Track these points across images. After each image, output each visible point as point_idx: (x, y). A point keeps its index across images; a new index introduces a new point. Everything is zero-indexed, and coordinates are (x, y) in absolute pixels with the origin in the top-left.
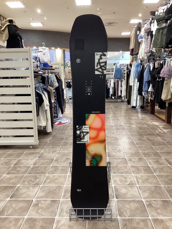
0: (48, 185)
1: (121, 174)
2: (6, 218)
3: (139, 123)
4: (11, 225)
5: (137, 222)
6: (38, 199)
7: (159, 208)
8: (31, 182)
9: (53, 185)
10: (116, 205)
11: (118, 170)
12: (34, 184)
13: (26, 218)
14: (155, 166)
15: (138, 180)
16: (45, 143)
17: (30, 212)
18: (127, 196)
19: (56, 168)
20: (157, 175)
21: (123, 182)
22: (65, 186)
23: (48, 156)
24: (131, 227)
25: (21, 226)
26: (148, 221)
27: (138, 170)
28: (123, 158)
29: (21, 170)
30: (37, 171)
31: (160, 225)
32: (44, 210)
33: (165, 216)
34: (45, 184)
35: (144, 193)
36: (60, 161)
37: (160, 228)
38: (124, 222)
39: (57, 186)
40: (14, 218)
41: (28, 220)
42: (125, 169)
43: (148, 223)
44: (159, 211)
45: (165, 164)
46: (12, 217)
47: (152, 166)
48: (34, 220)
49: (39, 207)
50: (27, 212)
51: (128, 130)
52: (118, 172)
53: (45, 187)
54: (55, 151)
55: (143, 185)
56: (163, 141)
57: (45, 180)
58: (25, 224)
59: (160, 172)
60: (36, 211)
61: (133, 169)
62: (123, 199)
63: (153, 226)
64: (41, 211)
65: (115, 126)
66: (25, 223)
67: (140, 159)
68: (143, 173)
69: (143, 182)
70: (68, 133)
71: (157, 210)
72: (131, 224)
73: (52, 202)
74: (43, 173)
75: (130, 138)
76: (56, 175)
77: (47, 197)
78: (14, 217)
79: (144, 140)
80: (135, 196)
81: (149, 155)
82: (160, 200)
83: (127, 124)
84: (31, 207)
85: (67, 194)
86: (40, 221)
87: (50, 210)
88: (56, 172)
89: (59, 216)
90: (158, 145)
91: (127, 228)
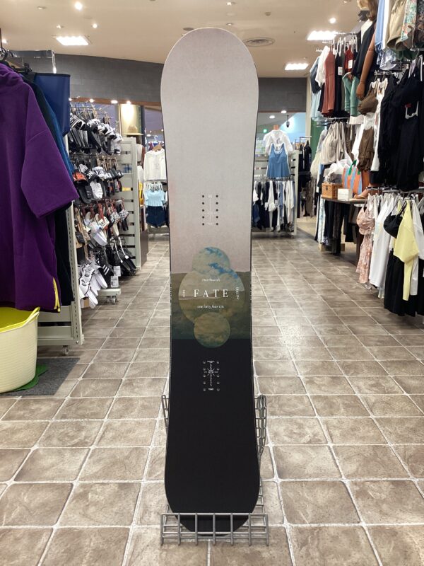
0: (109, 447)
1: (288, 417)
2: (7, 529)
3: (329, 290)
4: (19, 547)
5: (333, 534)
6: (86, 482)
7: (384, 501)
8: (66, 439)
9: (121, 446)
10: (280, 494)
11: (281, 406)
12: (76, 445)
13: (58, 530)
14: (373, 397)
15: (332, 431)
16: (98, 341)
17: (66, 513)
18: (306, 472)
19: (128, 404)
20: (376, 419)
21: (295, 436)
22: (152, 447)
23: (107, 375)
24: (317, 547)
25: (44, 550)
26: (359, 533)
27: (331, 407)
28: (293, 378)
29: (40, 409)
30: (80, 412)
31: (390, 542)
32: (101, 509)
33: (399, 521)
34: (103, 442)
35: (346, 463)
36: (139, 385)
37: (389, 550)
38: (301, 536)
39: (133, 449)
40: (26, 530)
41: (63, 533)
42: (299, 405)
43: (358, 537)
44: (385, 507)
45: (396, 392)
46: (21, 527)
47: (364, 395)
48: (79, 534)
49: (88, 501)
50: (59, 514)
51: (304, 308)
52: (282, 412)
53: (102, 451)
54: (125, 360)
55: (344, 444)
56: (390, 334)
57: (101, 432)
58: (54, 544)
59: (384, 410)
60: (81, 511)
61: (320, 405)
62: (296, 478)
63: (372, 544)
64: (94, 513)
65: (271, 297)
66: (55, 541)
67: (336, 380)
68: (343, 414)
69: (344, 436)
70: (155, 315)
71: (379, 506)
72: (318, 539)
73: (122, 489)
74: (95, 415)
75: (308, 327)
76: (130, 420)
77: (107, 476)
78: (25, 527)
79: (343, 333)
80: (325, 470)
81: (356, 368)
82: (387, 481)
83: (300, 292)
84: (68, 501)
85: (156, 466)
86: (92, 536)
87: (115, 509)
88: (128, 414)
89: (139, 522)
90: (378, 344)
91: (307, 550)
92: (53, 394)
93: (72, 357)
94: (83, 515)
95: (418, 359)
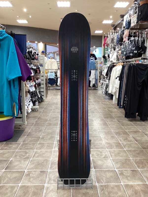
0: (36, 159)
1: (97, 149)
2: (3, 186)
3: (110, 108)
4: (8, 191)
5: (112, 186)
6: (29, 170)
7: (129, 176)
8: (22, 156)
9: (41, 159)
10: (95, 174)
11: (94, 146)
12: (25, 158)
13: (20, 186)
14: (125, 143)
15: (111, 154)
16: (31, 124)
17: (23, 180)
19: (42, 145)
20: (126, 150)
21: (99, 156)
22: (51, 159)
23: (35, 135)
24: (107, 191)
25: (16, 192)
26: (121, 186)
27: (111, 146)
28: (98, 136)
29: (12, 147)
30: (26, 147)
31: (131, 189)
32: (35, 179)
33: (134, 182)
34: (34, 157)
35: (116, 164)
36: (46, 139)
37: (130, 192)
38: (101, 188)
39: (45, 160)
40: (10, 186)
41: (22, 187)
42: (100, 145)
43: (120, 188)
44: (129, 178)
45: (133, 141)
47: (122, 142)
48: (28, 187)
49: (30, 176)
50: (20, 180)
51: (102, 113)
52: (95, 148)
53: (34, 160)
54: (41, 131)
55: (116, 158)
56: (131, 122)
57: (33, 154)
58: (19, 191)
59: (129, 147)
60: (28, 180)
61: (107, 145)
62: (100, 169)
64: (32, 180)
65: (91, 110)
66: (20, 189)
67: (113, 137)
68: (115, 149)
69: (116, 156)
70: (51, 115)
71: (127, 178)
72: (107, 188)
73: (41, 173)
74: (32, 149)
75: (103, 120)
76: (43, 150)
77: (36, 168)
78: (9, 185)
79: (115, 122)
80: (109, 167)
81: (119, 133)
82: (130, 170)
83: (100, 108)
84: (23, 177)
85: (53, 165)
86: (32, 188)
87: (39, 179)
88: (43, 148)
89: (48, 183)
90: (127, 125)
91: (104, 192)
92: (17, 141)
93: (23, 129)
94: (29, 181)
95: (140, 131)
